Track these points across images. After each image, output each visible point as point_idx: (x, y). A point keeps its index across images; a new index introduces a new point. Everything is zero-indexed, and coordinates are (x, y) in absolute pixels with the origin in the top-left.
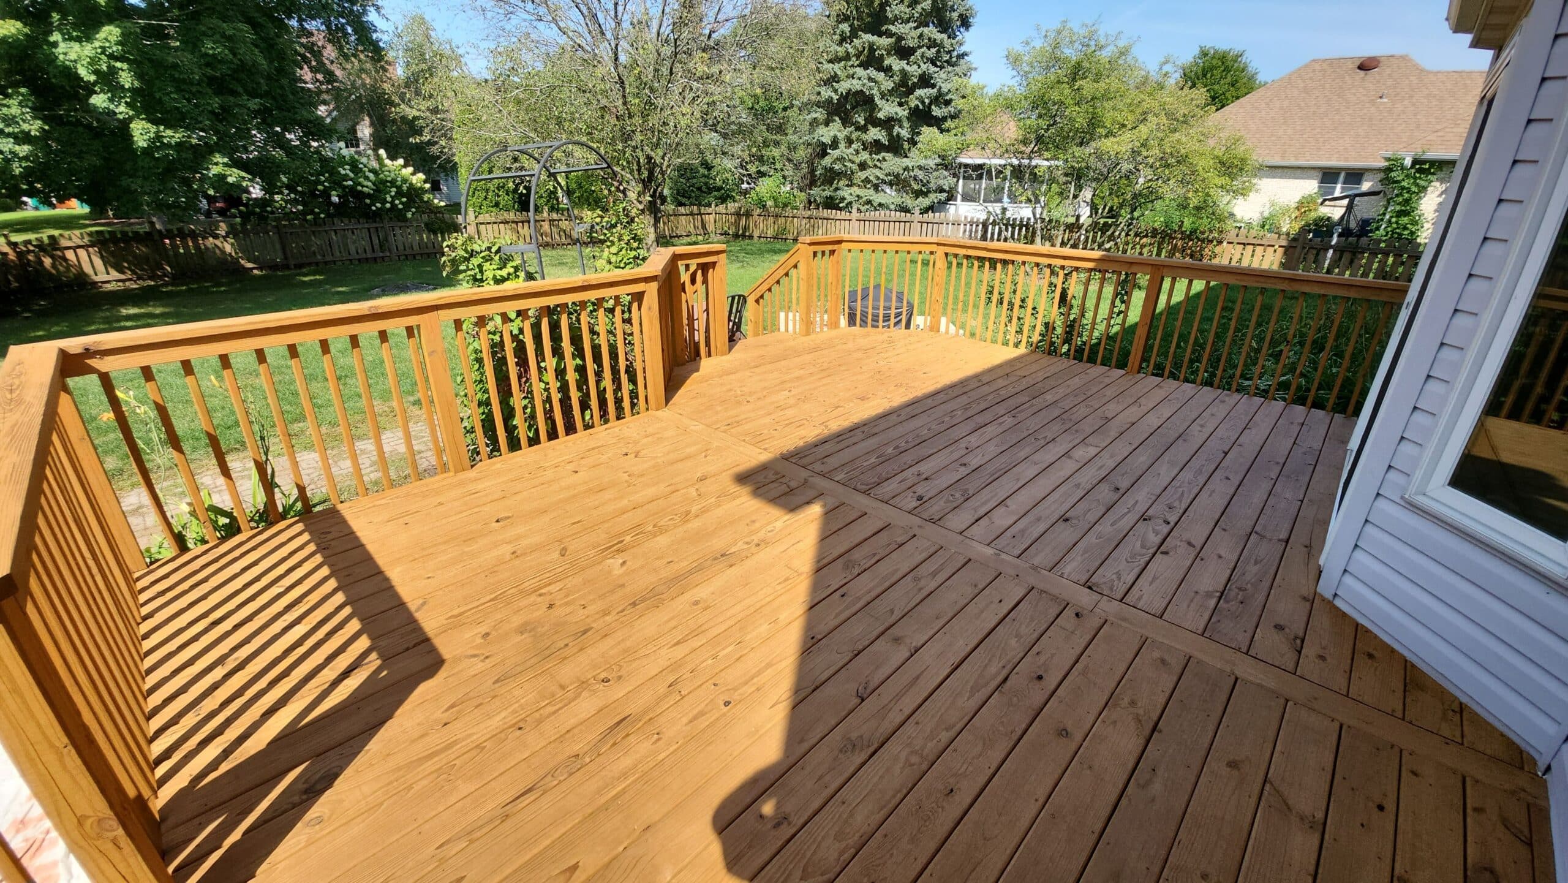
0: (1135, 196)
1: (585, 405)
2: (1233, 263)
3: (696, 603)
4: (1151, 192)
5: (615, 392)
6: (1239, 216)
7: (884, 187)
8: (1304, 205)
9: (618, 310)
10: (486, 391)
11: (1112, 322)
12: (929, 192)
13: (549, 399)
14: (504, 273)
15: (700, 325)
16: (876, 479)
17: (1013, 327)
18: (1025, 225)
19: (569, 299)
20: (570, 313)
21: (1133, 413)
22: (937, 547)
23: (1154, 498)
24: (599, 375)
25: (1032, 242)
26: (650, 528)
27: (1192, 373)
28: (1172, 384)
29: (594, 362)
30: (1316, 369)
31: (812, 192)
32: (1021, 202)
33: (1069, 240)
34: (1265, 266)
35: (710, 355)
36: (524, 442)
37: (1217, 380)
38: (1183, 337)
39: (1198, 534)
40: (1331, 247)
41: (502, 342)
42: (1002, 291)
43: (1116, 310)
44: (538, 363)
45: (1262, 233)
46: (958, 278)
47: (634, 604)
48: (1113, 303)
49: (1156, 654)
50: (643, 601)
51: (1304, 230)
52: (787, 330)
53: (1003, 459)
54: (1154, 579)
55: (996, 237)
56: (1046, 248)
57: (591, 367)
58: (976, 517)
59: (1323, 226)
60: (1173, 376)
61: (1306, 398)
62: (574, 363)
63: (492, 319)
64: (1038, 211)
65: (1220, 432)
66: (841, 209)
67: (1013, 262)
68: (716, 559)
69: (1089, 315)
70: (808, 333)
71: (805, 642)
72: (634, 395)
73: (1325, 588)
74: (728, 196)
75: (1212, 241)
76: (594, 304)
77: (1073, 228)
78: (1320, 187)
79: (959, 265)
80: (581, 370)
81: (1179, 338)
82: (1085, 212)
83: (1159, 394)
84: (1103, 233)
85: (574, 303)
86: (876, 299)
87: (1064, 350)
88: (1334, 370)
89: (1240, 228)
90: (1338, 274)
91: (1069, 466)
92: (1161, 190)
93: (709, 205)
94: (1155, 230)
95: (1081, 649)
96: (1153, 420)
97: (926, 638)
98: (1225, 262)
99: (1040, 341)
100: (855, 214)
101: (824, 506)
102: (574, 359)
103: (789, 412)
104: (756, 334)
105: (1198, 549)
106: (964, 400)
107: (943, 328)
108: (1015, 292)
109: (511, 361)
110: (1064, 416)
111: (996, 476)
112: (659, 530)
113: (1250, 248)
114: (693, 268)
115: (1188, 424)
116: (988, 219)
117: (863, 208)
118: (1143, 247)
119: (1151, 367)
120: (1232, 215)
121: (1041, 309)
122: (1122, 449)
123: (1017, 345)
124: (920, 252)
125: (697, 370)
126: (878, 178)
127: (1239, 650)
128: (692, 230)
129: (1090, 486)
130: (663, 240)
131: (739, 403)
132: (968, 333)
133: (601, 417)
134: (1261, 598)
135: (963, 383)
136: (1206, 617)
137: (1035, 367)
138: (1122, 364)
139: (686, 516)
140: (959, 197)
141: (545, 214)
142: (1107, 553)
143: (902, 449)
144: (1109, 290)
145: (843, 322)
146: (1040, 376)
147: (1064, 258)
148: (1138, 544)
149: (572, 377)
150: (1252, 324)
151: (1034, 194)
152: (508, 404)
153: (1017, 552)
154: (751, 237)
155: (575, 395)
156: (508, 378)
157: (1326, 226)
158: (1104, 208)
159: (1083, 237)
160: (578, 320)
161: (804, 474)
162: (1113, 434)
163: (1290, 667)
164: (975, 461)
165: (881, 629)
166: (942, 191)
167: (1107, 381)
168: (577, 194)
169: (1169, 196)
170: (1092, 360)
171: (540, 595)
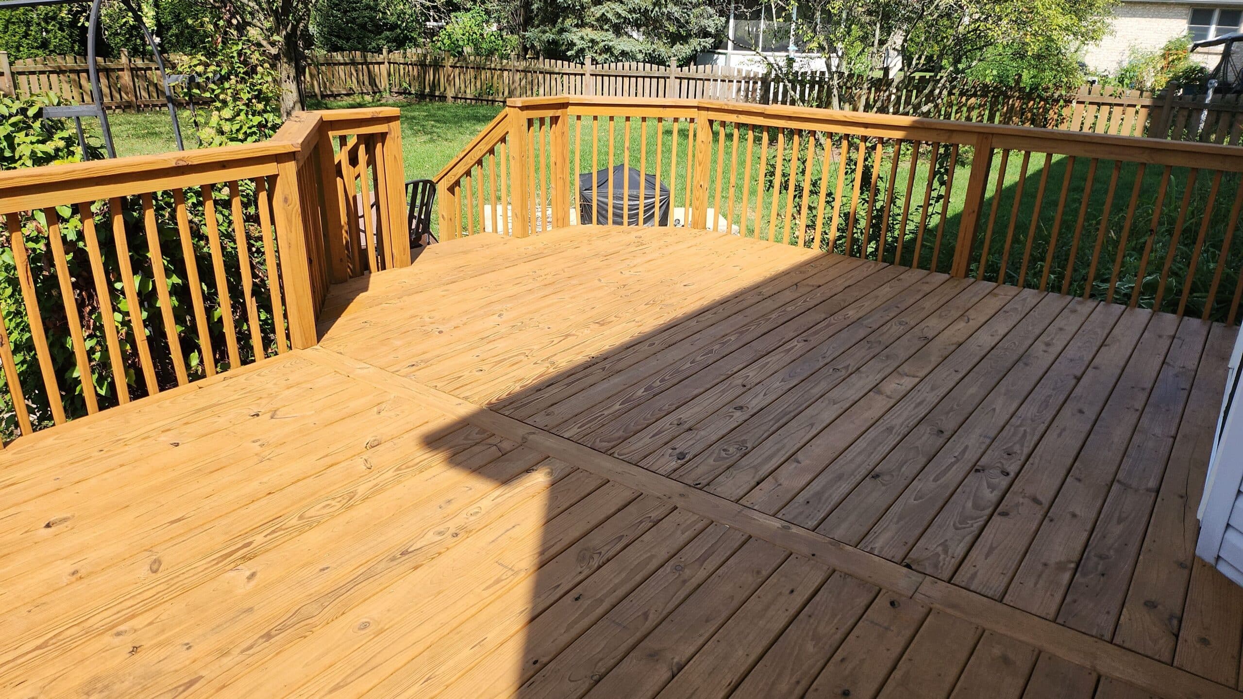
0: (960, 41)
1: (189, 344)
2: (1086, 130)
3: (365, 626)
4: (979, 36)
5: (238, 324)
6: (1091, 68)
7: (629, 29)
8: (1170, 53)
9: (236, 203)
10: (26, 328)
11: (930, 209)
12: (689, 35)
13: (130, 338)
14: (49, 147)
15: (368, 222)
16: (621, 433)
17: (803, 221)
18: (817, 81)
19: (158, 186)
20: (159, 208)
21: (961, 329)
22: (706, 522)
23: (988, 441)
24: (210, 299)
25: (828, 105)
26: (294, 521)
27: (1035, 275)
28: (1009, 290)
29: (202, 279)
30: (1188, 265)
31: (527, 34)
32: (811, 50)
33: (875, 101)
34: (1125, 132)
35: (384, 268)
36: (91, 402)
37: (1065, 283)
38: (1021, 228)
39: (1045, 487)
40: (1206, 106)
41: (49, 254)
42: (787, 171)
43: (934, 194)
44: (110, 284)
45: (1120, 89)
46: (728, 153)
47: (268, 636)
48: (930, 185)
49: (997, 651)
50: (281, 630)
51: (1173, 84)
52: (495, 230)
53: (791, 398)
54: (991, 550)
55: (780, 98)
56: (847, 113)
57: (196, 287)
58: (757, 479)
59: (1195, 79)
60: (1011, 280)
61: (1177, 304)
62: (170, 282)
63: (32, 218)
64: (835, 62)
65: (1070, 352)
66: (569, 59)
67: (800, 132)
68: (393, 559)
69: (901, 202)
70: (525, 234)
71: (524, 670)
72: (267, 328)
73: (1206, 550)
74: (406, 38)
75: (1058, 101)
76: (198, 194)
77: (882, 83)
78: (1190, 29)
79: (729, 136)
80: (181, 292)
81: (1016, 228)
82: (896, 63)
83: (994, 304)
84: (919, 92)
85: (165, 193)
86: (619, 185)
87: (870, 250)
88: (1212, 266)
89: (1094, 82)
90: (1216, 142)
91: (879, 404)
92: (990, 34)
93: (380, 51)
94: (986, 86)
95: (898, 650)
96: (985, 339)
97: (692, 649)
98: (1075, 128)
99: (839, 238)
100: (589, 67)
101: (551, 473)
102: (168, 276)
103: (501, 346)
104: (452, 236)
105: (1047, 506)
106: (739, 320)
107: (710, 224)
108: (803, 172)
109: (65, 282)
110: (872, 338)
111: (784, 420)
112: (308, 524)
113: (1105, 109)
114: (351, 142)
115: (1030, 342)
116: (769, 73)
117: (600, 59)
118: (970, 109)
119: (982, 269)
120: (1083, 65)
121: (838, 196)
122: (946, 378)
123: (808, 243)
124: (676, 120)
125: (365, 289)
126: (619, 16)
127: (1101, 638)
128: (354, 85)
129: (906, 430)
130: (308, 100)
131: (427, 334)
132: (744, 230)
133: (216, 362)
134: (1127, 567)
135: (738, 296)
136: (1058, 597)
137: (833, 273)
138: (944, 267)
139: (350, 501)
140: (730, 44)
141: (124, 60)
142: (929, 518)
143: (657, 390)
144: (924, 168)
145: (574, 215)
146: (841, 284)
147: (866, 125)
148: (969, 504)
149: (166, 303)
150: (1107, 208)
151: (827, 39)
152: (63, 346)
153: (812, 523)
154: (443, 98)
155: (172, 331)
156: (61, 308)
157: (1199, 79)
158: (920, 58)
159: (893, 97)
160: (173, 217)
161: (522, 430)
162: (934, 359)
163: (1166, 657)
164: (755, 402)
165: (631, 641)
166: (706, 34)
167: (927, 288)
168: (174, 30)
169: (1002, 41)
170: (906, 262)
171: (119, 634)
